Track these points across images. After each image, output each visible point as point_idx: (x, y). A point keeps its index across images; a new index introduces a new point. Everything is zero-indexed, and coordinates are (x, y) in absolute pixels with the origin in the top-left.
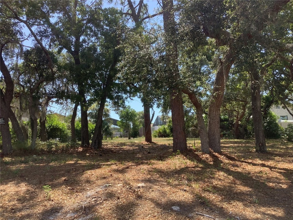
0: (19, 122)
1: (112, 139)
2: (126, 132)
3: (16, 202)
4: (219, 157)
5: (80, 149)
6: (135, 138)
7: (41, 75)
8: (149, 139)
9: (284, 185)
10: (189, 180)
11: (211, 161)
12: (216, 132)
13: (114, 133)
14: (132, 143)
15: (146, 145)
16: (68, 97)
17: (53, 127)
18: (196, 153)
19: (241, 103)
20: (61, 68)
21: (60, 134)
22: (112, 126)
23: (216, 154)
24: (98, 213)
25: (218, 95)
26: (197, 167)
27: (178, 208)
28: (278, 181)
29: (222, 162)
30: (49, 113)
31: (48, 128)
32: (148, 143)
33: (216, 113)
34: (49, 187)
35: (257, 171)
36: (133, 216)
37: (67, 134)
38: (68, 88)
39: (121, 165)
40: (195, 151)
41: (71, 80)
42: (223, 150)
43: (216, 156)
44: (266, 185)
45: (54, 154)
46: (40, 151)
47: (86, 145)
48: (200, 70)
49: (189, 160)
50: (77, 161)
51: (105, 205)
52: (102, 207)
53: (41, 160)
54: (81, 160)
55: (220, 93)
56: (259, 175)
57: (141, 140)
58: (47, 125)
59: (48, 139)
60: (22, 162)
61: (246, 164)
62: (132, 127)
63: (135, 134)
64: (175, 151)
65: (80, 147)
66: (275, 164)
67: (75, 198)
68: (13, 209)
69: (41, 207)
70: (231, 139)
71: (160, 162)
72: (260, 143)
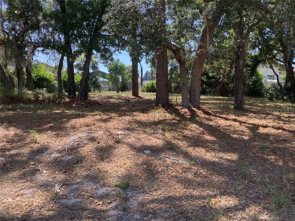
0: (5, 71)
1: (100, 92)
2: (115, 86)
3: (5, 144)
4: (197, 112)
5: (67, 100)
6: (123, 92)
7: (26, 23)
8: (135, 94)
9: (246, 137)
10: (164, 130)
11: (188, 115)
12: (196, 89)
13: (102, 86)
14: (119, 96)
15: (133, 98)
16: (53, 48)
17: (40, 77)
18: (176, 107)
19: (228, 61)
20: (46, 16)
21: (48, 84)
22: (101, 79)
23: (195, 109)
24: (80, 154)
25: (201, 53)
26: (174, 119)
27: (149, 152)
28: (243, 134)
29: (198, 116)
30: (36, 62)
31: (34, 78)
32: (134, 97)
33: (199, 70)
34: (35, 132)
35: (227, 124)
36: (110, 157)
37: (54, 85)
38: (54, 37)
39: (104, 116)
40: (176, 106)
41: (57, 30)
42: (204, 105)
43: (194, 111)
44: (230, 137)
45: (40, 103)
46: (27, 100)
47: (72, 97)
48: (192, 24)
49: (169, 113)
50: (63, 110)
51: (86, 148)
52: (83, 149)
53: (28, 108)
54: (67, 110)
55: (204, 50)
56: (228, 128)
57: (128, 94)
58: (33, 75)
59: (35, 88)
60: (9, 110)
61: (220, 118)
62: (121, 80)
63: (124, 88)
64: (157, 105)
65: (66, 98)
66: (246, 119)
67: (60, 142)
68: (2, 149)
69: (28, 148)
70: (216, 96)
71: (142, 114)
72: (239, 100)
